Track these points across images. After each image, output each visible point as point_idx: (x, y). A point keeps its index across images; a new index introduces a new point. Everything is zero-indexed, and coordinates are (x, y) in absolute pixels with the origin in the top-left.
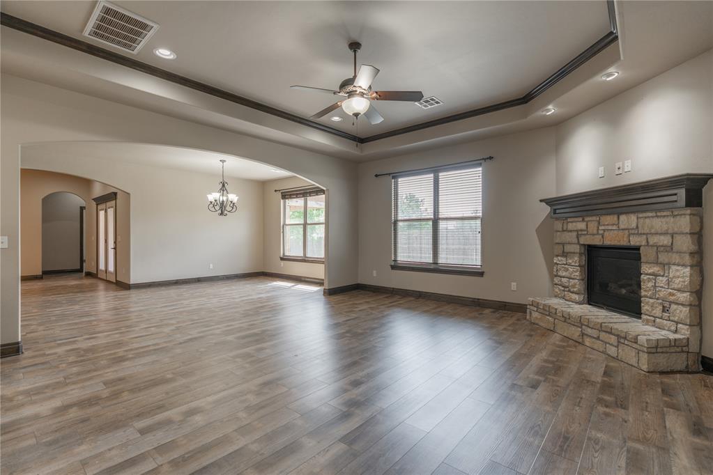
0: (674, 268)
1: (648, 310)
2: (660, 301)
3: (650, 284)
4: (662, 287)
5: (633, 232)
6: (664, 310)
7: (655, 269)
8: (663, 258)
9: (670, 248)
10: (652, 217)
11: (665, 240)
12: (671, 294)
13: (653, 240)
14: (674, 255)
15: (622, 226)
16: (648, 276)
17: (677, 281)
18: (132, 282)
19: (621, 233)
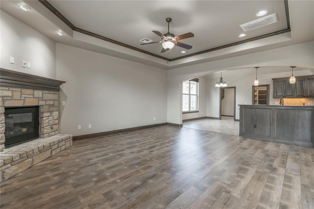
0: (54, 112)
1: (47, 132)
2: (50, 126)
3: (47, 121)
4: (51, 120)
5: (40, 99)
6: (52, 128)
7: (49, 114)
8: (51, 109)
9: (53, 105)
10: (48, 93)
11: (52, 103)
12: (54, 122)
13: (48, 103)
14: (55, 108)
15: (36, 96)
16: (46, 118)
17: (55, 117)
19: (34, 99)
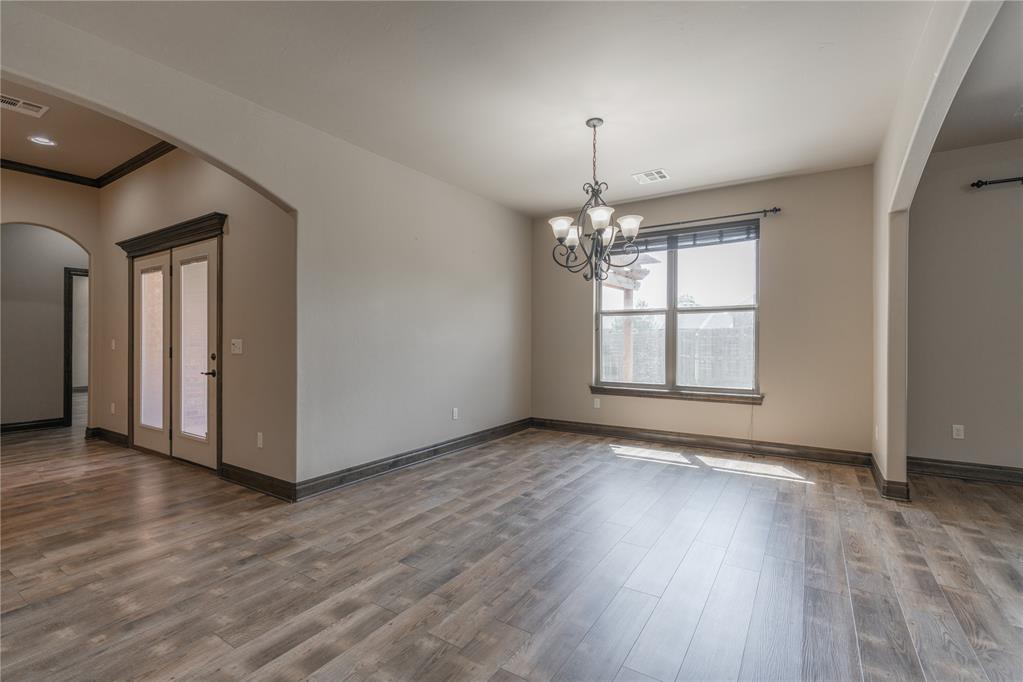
18: (301, 476)
